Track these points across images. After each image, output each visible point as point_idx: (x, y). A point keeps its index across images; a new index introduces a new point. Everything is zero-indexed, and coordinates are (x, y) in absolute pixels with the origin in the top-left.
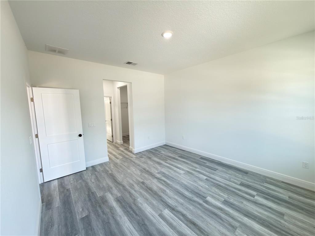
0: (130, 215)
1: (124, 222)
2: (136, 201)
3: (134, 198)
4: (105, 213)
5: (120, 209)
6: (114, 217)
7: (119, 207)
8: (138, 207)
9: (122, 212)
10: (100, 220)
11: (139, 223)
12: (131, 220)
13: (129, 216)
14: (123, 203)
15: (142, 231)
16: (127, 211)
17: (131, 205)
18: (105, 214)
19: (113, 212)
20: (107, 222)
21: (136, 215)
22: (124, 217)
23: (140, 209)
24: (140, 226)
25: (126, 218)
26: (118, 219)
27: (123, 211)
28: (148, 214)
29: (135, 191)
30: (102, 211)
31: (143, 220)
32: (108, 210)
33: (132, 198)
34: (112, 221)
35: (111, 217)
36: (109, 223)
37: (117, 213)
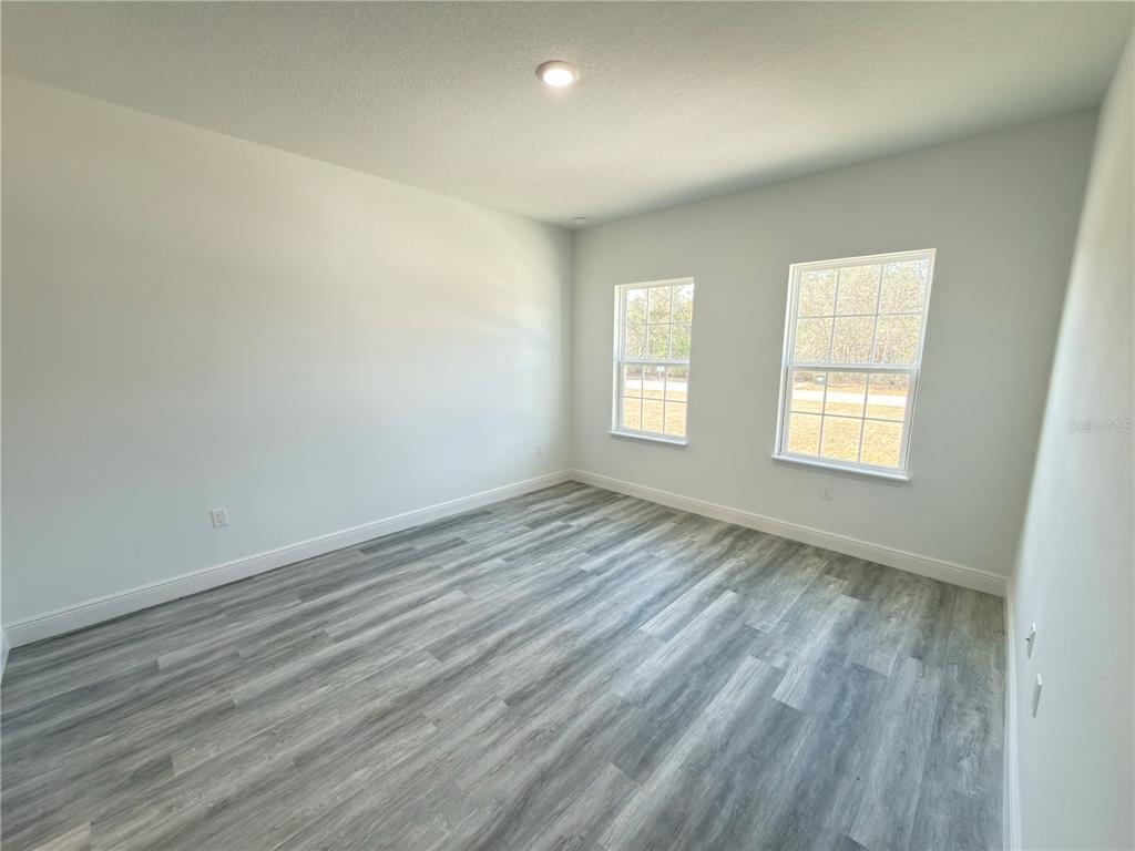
0: (695, 702)
1: (723, 709)
2: (630, 700)
3: (619, 709)
4: (721, 784)
5: (682, 739)
6: (723, 742)
7: (678, 744)
8: (655, 689)
9: (694, 726)
10: (759, 787)
11: (708, 676)
12: (707, 695)
13: (700, 704)
14: (654, 738)
15: (724, 665)
16: (683, 712)
17: (652, 709)
18: (727, 783)
19: (705, 756)
20: (750, 756)
21: (685, 686)
22: (707, 715)
23: (660, 683)
24: (713, 673)
25: (708, 710)
26: (722, 728)
27: (687, 725)
28: (670, 661)
29: (575, 715)
30: (722, 806)
31: (696, 668)
32: (707, 779)
33: (616, 716)
34: (740, 745)
35: (729, 754)
36: (750, 751)
37: (704, 740)
